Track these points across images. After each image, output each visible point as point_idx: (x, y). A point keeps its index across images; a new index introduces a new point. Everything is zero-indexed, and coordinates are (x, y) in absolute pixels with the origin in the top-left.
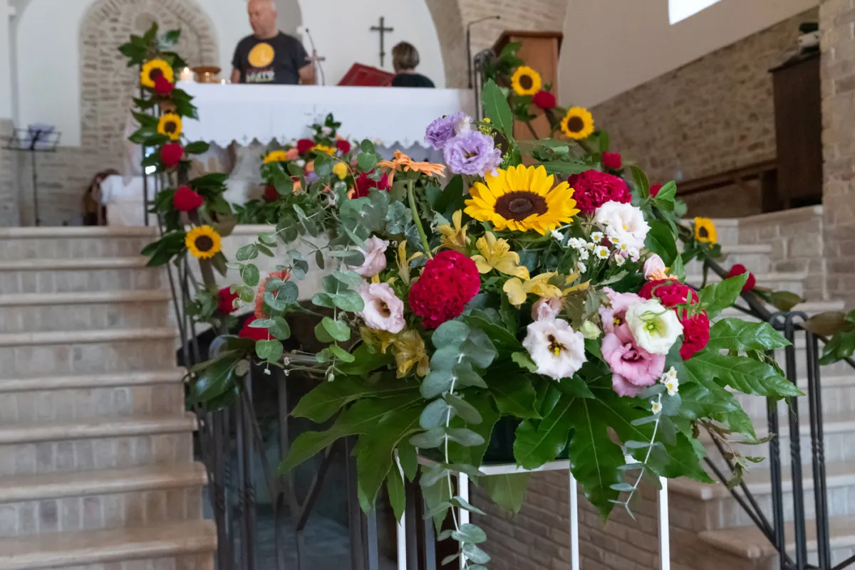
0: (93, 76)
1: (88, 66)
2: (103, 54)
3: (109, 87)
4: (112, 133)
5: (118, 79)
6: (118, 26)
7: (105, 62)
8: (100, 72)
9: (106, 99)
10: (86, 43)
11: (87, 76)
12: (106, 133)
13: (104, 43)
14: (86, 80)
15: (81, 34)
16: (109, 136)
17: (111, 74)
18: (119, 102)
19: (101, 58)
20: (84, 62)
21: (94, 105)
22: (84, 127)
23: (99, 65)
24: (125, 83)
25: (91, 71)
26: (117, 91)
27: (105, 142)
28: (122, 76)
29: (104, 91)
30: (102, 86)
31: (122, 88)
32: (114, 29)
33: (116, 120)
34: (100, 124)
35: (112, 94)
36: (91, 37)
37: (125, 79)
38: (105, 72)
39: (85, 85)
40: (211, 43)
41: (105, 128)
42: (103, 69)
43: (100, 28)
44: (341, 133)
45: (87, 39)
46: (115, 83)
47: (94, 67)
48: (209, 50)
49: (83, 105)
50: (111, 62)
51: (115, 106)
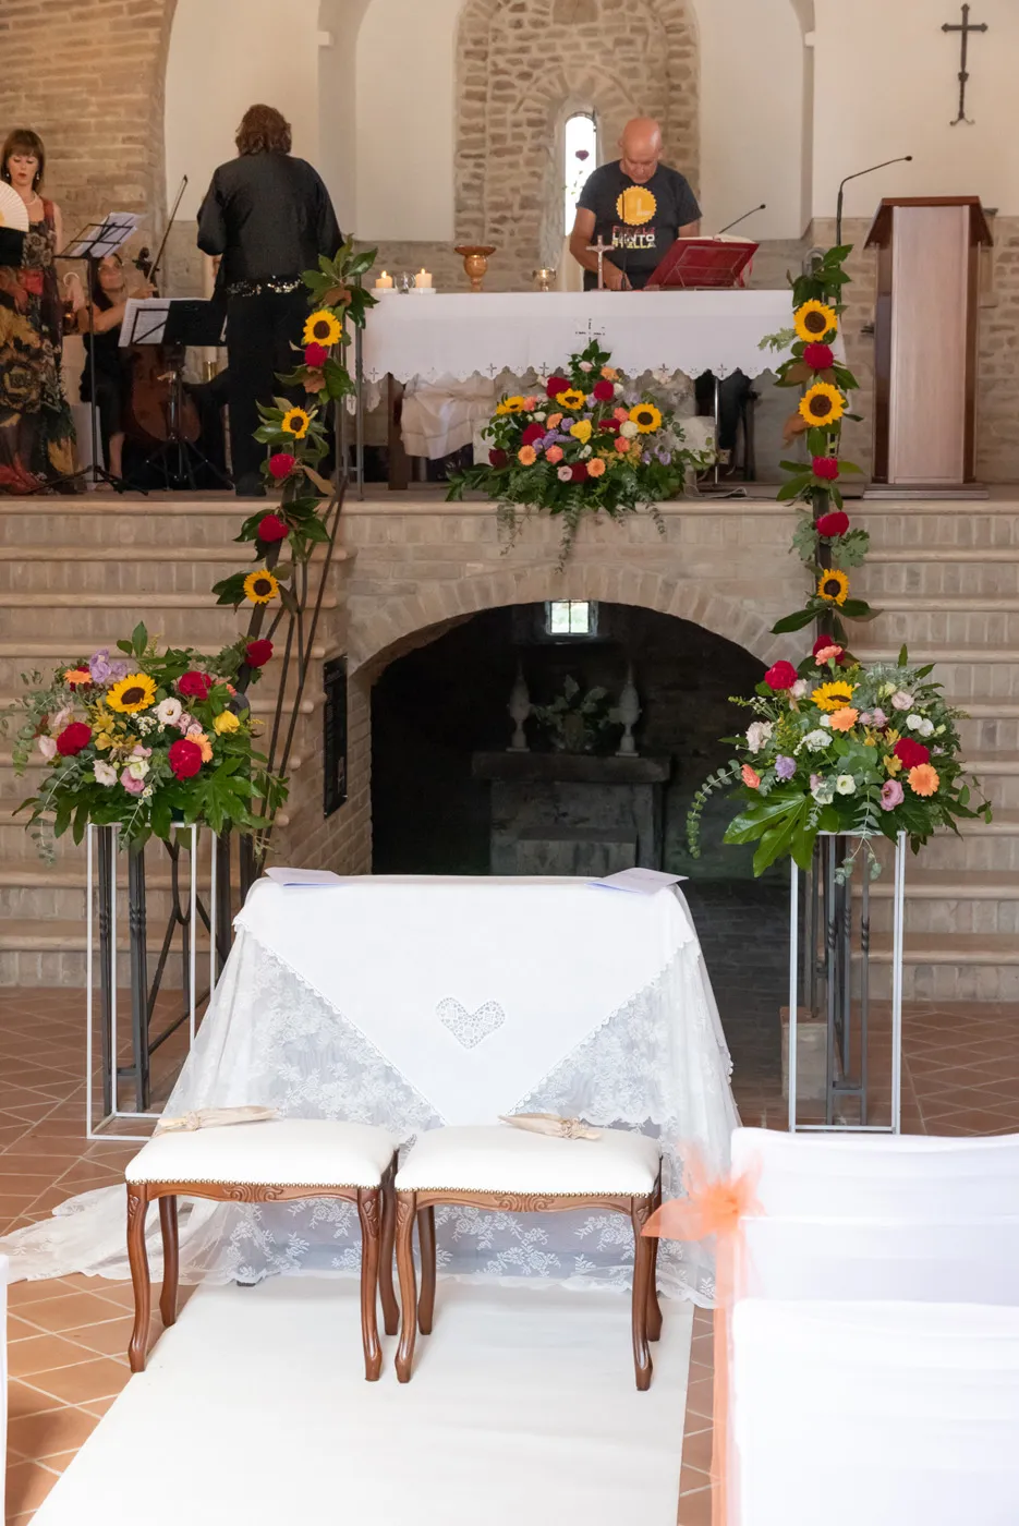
0: (481, 113)
1: (469, 96)
2: (497, 72)
3: (507, 131)
4: (508, 214)
5: (522, 116)
6: (525, 17)
7: (499, 86)
8: (490, 105)
9: (497, 153)
10: (468, 54)
11: (468, 113)
12: (497, 215)
13: (499, 51)
14: (466, 121)
15: (461, 40)
16: (502, 220)
17: (511, 106)
18: (520, 159)
19: (493, 79)
20: (465, 88)
21: (478, 166)
22: (460, 207)
23: (490, 91)
24: (531, 123)
25: (477, 105)
26: (521, 137)
27: (496, 231)
28: (527, 110)
29: (495, 138)
30: (491, 130)
31: (528, 131)
32: (518, 24)
33: (515, 190)
34: (488, 199)
35: (510, 143)
36: (477, 42)
37: (534, 116)
38: (498, 105)
39: (464, 129)
40: (687, 41)
41: (496, 206)
42: (495, 98)
43: (493, 24)
44: (608, 371)
45: (471, 47)
46: (517, 125)
47: (482, 98)
48: (686, 55)
49: (459, 166)
50: (511, 86)
51: (512, 165)
